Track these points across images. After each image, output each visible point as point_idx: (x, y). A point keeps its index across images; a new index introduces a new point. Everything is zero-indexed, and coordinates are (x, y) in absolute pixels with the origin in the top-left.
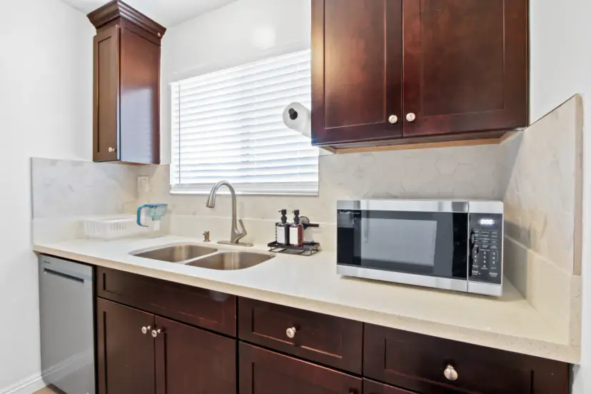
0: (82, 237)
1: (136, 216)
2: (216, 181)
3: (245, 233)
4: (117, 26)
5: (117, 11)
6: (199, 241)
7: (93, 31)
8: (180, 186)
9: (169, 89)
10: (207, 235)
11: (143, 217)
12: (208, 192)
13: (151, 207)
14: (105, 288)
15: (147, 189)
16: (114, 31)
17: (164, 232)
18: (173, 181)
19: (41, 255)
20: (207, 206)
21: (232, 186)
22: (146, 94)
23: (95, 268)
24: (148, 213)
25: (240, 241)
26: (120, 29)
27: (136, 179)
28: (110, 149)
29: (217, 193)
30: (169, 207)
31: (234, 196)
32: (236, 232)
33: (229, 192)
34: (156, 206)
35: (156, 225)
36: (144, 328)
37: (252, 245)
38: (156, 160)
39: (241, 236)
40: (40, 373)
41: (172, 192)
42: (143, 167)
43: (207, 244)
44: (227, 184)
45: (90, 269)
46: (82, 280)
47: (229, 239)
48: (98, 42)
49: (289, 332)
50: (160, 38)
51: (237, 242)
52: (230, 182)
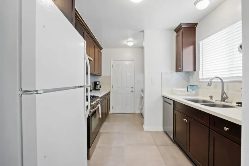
0: (172, 94)
1: (187, 88)
2: (212, 77)
3: (227, 98)
4: (181, 31)
5: (181, 26)
6: (208, 99)
7: (175, 34)
8: (203, 79)
9: (199, 44)
10: (211, 97)
11: (189, 89)
12: (209, 81)
13: (192, 86)
14: (176, 107)
15: (192, 80)
16: (181, 32)
17: (196, 95)
18: (200, 77)
19: (164, 97)
20: (208, 85)
21: (222, 79)
22: (191, 48)
23: (174, 101)
24: (190, 88)
25: (225, 101)
26: (182, 31)
27: (188, 77)
28: (180, 68)
29: (212, 81)
30: (199, 86)
31: (222, 83)
32: (223, 96)
33: (220, 81)
34: (193, 86)
35: (194, 92)
36: (184, 119)
37: (231, 103)
38: (195, 70)
39: (225, 98)
40: (162, 127)
41: (200, 81)
42: (190, 73)
43: (211, 100)
44: (219, 78)
45: (173, 101)
46: (171, 104)
47: (220, 99)
48: (177, 37)
49: (225, 129)
50: (196, 27)
51: (224, 101)
52: (220, 77)
